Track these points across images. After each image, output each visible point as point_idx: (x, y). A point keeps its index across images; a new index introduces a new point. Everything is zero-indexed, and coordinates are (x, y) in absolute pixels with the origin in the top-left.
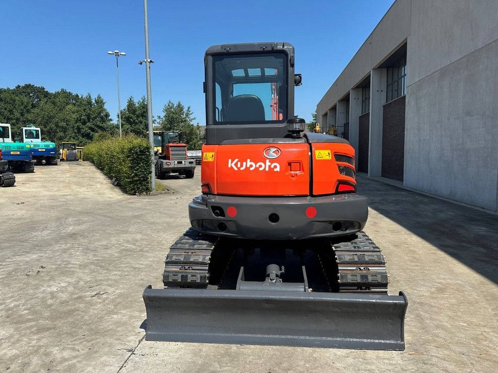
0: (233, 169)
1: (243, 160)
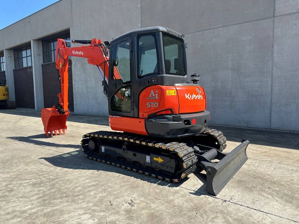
0: (188, 99)
1: (191, 94)
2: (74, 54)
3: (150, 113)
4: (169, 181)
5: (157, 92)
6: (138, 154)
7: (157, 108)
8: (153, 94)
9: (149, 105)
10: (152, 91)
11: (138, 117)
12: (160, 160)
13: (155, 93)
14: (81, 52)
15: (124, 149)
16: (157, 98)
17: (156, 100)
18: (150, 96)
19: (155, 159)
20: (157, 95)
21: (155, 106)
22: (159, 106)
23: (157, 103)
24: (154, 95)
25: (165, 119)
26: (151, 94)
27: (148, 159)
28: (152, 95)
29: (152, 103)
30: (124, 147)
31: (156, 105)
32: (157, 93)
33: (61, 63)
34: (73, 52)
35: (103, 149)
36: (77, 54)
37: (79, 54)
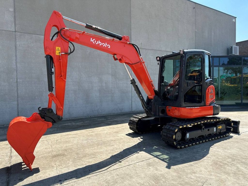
2: (94, 43)
3: (211, 102)
5: (213, 89)
6: (210, 129)
11: (206, 106)
12: (220, 127)
14: (106, 44)
17: (213, 94)
20: (213, 91)
21: (212, 98)
27: (215, 129)
28: (211, 91)
30: (203, 127)
33: (60, 48)
34: (93, 41)
35: (188, 135)
36: (100, 45)
37: (104, 46)
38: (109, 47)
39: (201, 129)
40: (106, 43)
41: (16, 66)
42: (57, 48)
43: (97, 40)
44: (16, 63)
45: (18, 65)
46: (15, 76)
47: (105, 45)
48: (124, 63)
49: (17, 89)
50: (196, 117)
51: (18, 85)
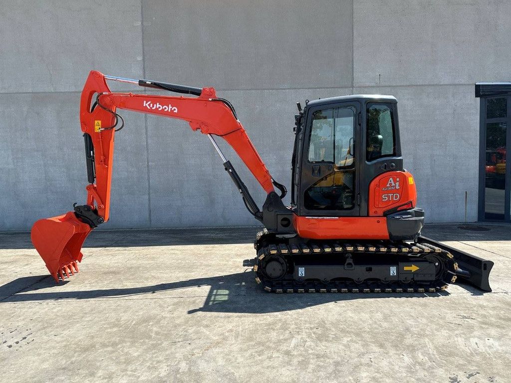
2: (149, 108)
3: (387, 208)
4: (435, 291)
5: (398, 179)
6: (374, 268)
7: (398, 202)
8: (392, 182)
9: (387, 198)
10: (391, 179)
11: (368, 216)
12: (414, 268)
13: (395, 181)
14: (170, 107)
15: (349, 264)
16: (398, 187)
17: (396, 191)
18: (388, 185)
19: (406, 268)
20: (397, 184)
21: (394, 199)
22: (400, 197)
23: (398, 195)
24: (393, 184)
25: (408, 215)
26: (389, 182)
27: (393, 271)
28: (391, 184)
29: (391, 195)
30: (350, 261)
31: (396, 197)
32: (398, 181)
33: (100, 122)
34: (147, 105)
35: (301, 272)
36: (160, 109)
37: (166, 110)
38: (175, 111)
39: (344, 265)
40: (170, 105)
41: (147, 143)
42: (96, 122)
43: (154, 103)
44: (147, 138)
45: (149, 141)
46: (146, 157)
47: (168, 108)
48: (208, 135)
49: (148, 176)
50: (330, 238)
51: (150, 171)
